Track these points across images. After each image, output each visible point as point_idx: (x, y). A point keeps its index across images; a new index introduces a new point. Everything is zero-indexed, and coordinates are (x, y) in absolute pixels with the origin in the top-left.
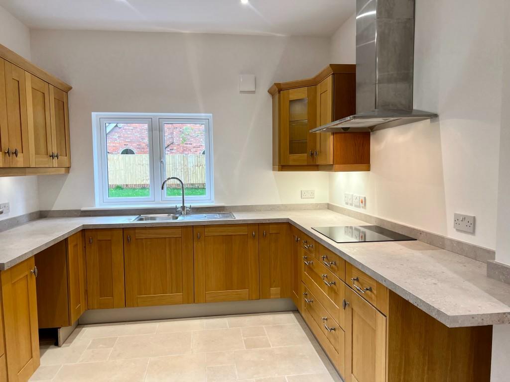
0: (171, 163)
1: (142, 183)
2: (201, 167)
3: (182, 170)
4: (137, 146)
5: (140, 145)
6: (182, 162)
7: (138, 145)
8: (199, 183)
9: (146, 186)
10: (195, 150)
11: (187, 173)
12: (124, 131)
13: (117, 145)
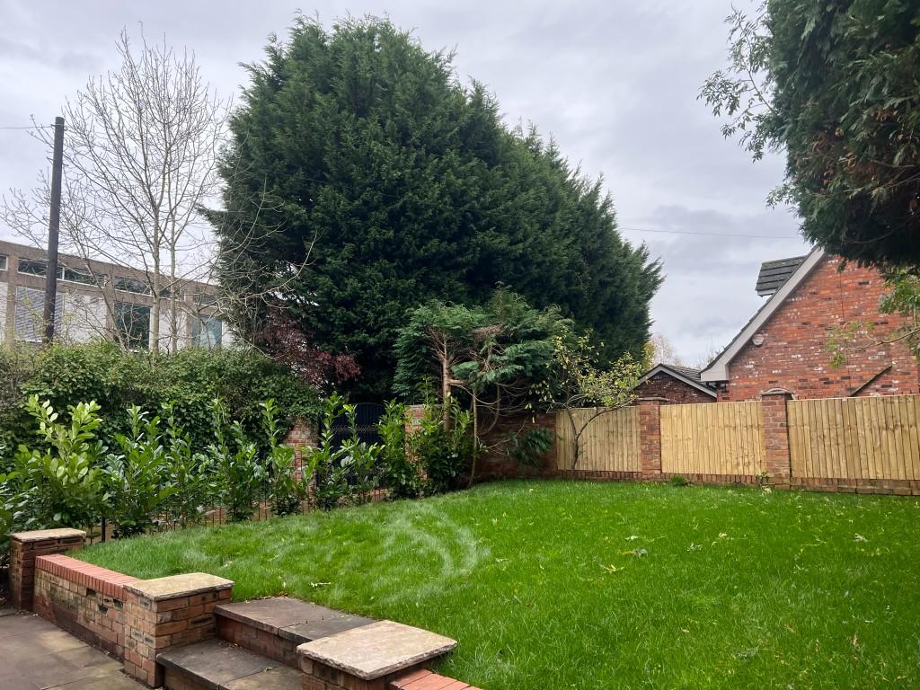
0: (806, 421)
1: (735, 473)
2: (898, 432)
3: (840, 441)
4: (800, 384)
5: (805, 380)
6: (839, 417)
7: (800, 380)
8: (894, 477)
9: (743, 481)
10: (907, 385)
11: (855, 448)
12: (767, 351)
13: (753, 383)
